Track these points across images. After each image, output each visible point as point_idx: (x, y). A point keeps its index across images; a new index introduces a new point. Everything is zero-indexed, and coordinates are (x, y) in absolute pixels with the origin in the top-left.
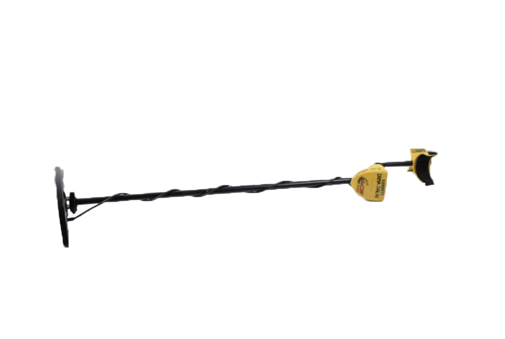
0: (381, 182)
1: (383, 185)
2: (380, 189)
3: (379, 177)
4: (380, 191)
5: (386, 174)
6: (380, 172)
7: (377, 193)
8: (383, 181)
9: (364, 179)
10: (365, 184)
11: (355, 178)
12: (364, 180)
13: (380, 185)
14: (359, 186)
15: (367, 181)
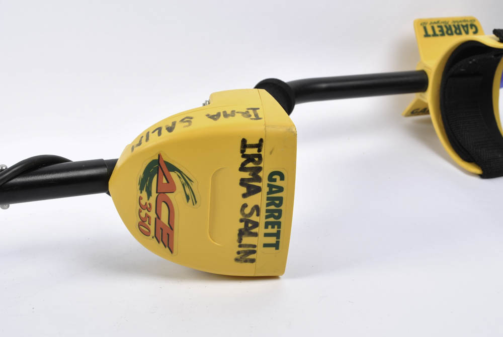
0: (264, 185)
1: (271, 201)
2: (261, 219)
3: (250, 159)
4: (261, 230)
5: (289, 141)
6: (252, 130)
7: (247, 240)
8: (271, 178)
9: (172, 168)
10: (177, 198)
11: (129, 161)
12: (174, 175)
13: (259, 199)
14: (147, 207)
15: (186, 182)
